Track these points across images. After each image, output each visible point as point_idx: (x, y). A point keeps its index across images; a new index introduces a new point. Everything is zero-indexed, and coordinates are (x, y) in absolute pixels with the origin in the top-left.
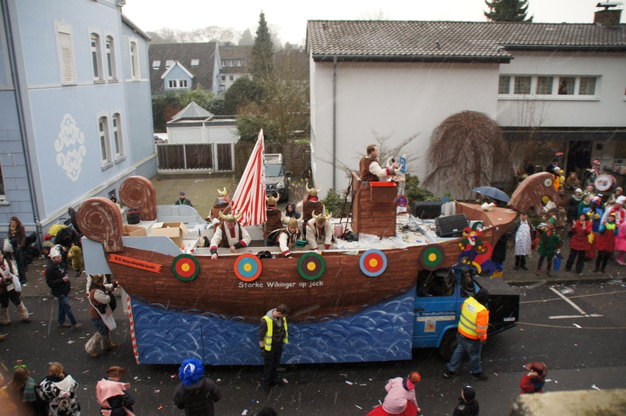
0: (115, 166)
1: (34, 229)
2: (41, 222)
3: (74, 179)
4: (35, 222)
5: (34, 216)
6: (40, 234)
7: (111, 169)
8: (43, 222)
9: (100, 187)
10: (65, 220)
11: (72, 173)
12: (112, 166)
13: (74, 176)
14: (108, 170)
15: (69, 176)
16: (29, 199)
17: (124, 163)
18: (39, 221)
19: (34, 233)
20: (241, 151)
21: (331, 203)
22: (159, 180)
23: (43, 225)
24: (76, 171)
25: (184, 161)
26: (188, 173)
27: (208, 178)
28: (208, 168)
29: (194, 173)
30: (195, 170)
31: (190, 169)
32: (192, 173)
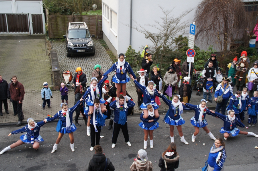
20: (53, 21)
21: (131, 55)
25: (6, 27)
26: (10, 35)
27: (27, 39)
28: (25, 32)
29: (15, 35)
30: (16, 33)
31: (11, 32)
32: (13, 35)
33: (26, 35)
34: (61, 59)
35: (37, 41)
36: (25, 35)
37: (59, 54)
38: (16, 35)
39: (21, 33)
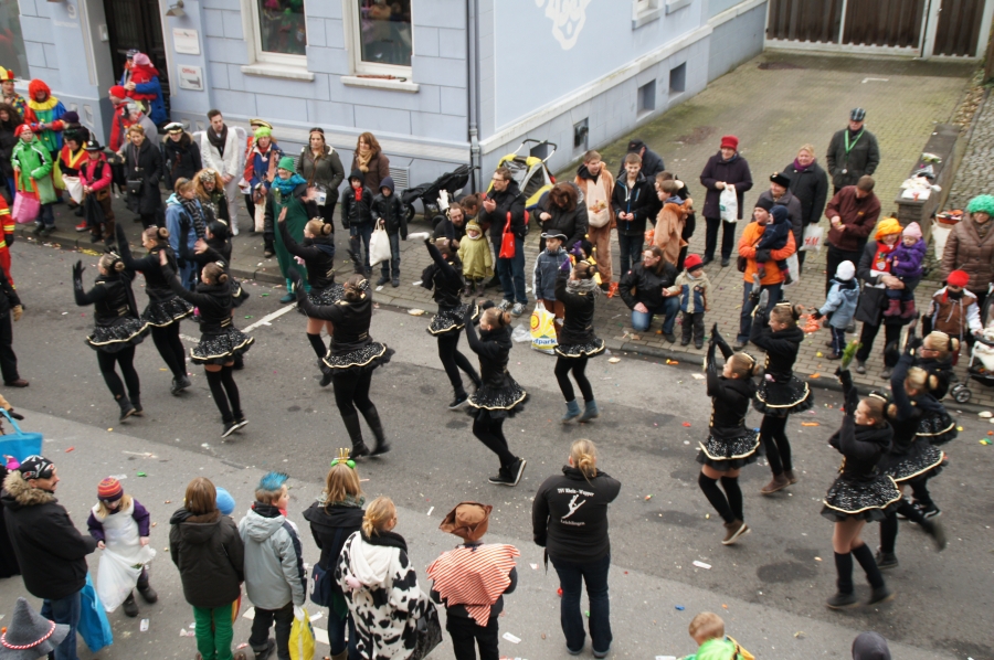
0: (663, 18)
1: (465, 158)
2: (482, 143)
3: (567, 45)
4: (470, 139)
5: (469, 127)
6: (477, 172)
7: (654, 26)
8: (487, 142)
9: (623, 72)
10: (534, 145)
11: (563, 29)
12: (657, 19)
13: (567, 37)
14: (646, 29)
15: (557, 34)
16: (464, 84)
17: (685, 13)
18: (479, 139)
19: (465, 165)
22: (764, 66)
23: (485, 151)
24: (575, 24)
25: (839, 22)
26: (844, 55)
27: (899, 73)
28: (903, 46)
29: (862, 57)
30: (868, 48)
31: (851, 44)
32: (857, 56)
33: (902, 59)
34: (988, 164)
35: (936, 83)
36: (898, 59)
37: (990, 145)
38: (865, 57)
39: (885, 49)
